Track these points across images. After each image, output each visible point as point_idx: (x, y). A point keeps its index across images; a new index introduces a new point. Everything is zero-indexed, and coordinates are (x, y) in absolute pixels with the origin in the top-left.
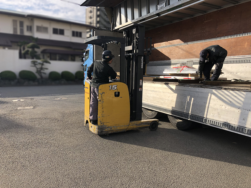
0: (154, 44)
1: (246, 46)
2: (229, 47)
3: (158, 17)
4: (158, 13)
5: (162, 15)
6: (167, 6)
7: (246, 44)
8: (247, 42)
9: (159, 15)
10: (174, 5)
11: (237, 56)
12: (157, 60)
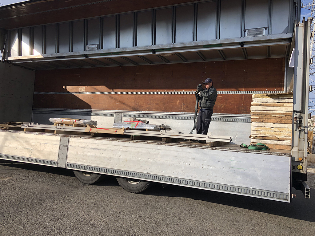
0: (67, 87)
1: (178, 104)
2: (162, 103)
3: (85, 58)
4: (87, 55)
5: (90, 58)
6: (100, 49)
7: (178, 102)
8: (178, 100)
9: (87, 56)
10: (110, 51)
11: (170, 112)
12: (72, 108)
